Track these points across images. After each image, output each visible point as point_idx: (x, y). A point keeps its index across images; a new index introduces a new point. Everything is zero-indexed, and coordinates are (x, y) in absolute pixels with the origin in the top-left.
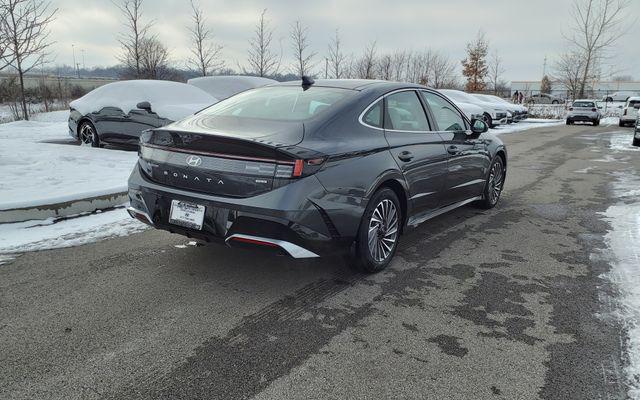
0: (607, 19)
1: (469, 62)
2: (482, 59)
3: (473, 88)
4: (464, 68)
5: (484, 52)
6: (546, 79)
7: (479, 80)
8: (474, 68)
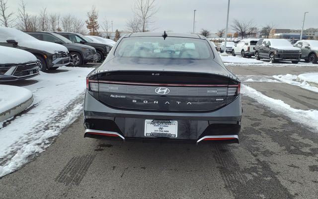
0: (149, 5)
1: (89, 22)
2: (96, 20)
3: (94, 34)
4: (87, 25)
5: (96, 17)
6: (117, 31)
7: (95, 31)
8: (92, 25)
